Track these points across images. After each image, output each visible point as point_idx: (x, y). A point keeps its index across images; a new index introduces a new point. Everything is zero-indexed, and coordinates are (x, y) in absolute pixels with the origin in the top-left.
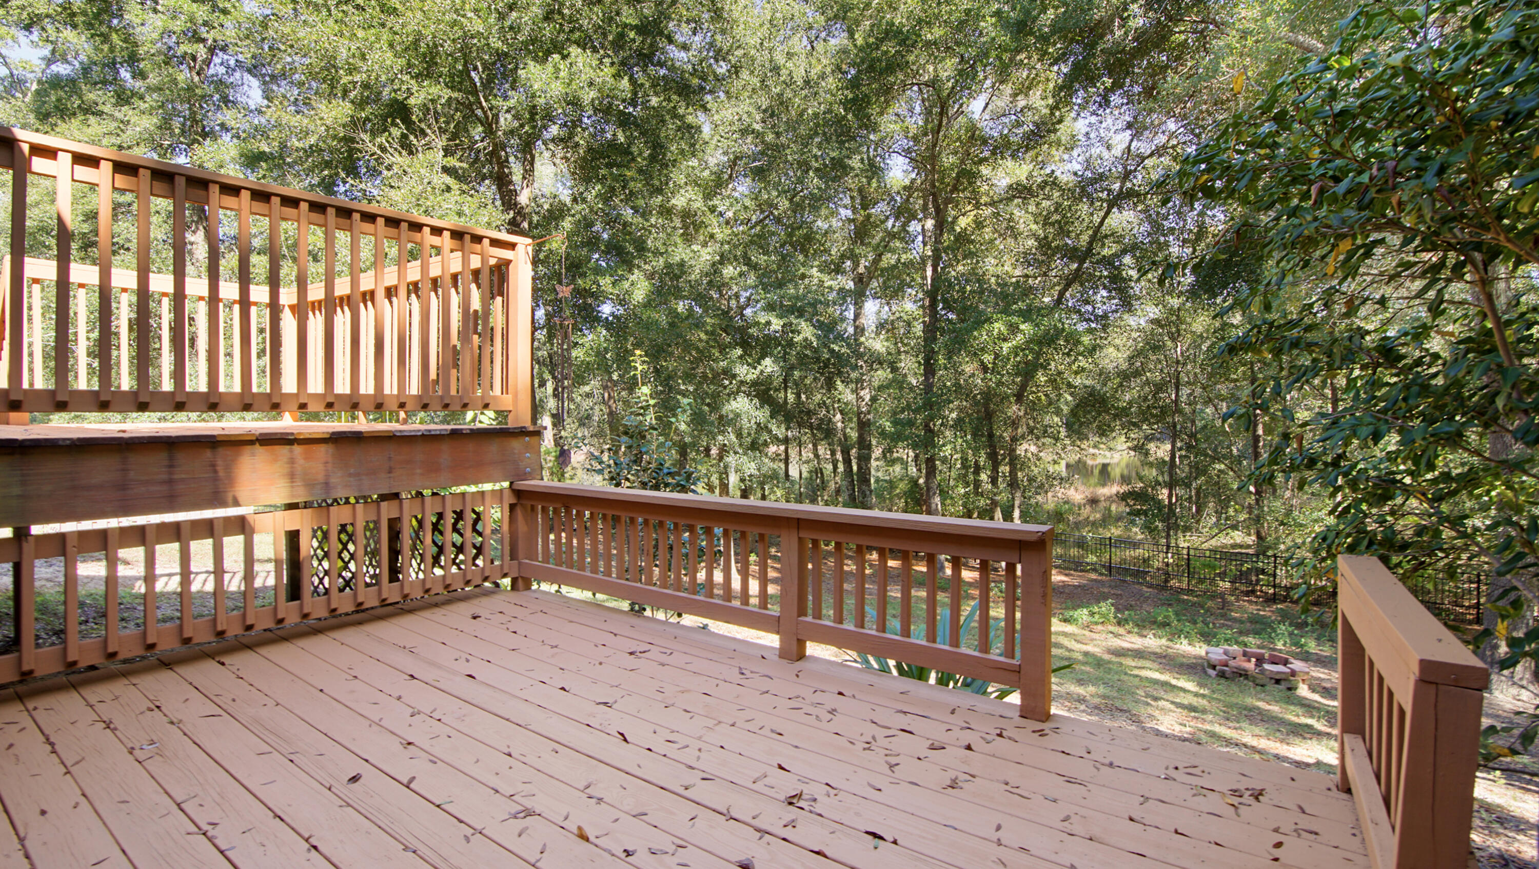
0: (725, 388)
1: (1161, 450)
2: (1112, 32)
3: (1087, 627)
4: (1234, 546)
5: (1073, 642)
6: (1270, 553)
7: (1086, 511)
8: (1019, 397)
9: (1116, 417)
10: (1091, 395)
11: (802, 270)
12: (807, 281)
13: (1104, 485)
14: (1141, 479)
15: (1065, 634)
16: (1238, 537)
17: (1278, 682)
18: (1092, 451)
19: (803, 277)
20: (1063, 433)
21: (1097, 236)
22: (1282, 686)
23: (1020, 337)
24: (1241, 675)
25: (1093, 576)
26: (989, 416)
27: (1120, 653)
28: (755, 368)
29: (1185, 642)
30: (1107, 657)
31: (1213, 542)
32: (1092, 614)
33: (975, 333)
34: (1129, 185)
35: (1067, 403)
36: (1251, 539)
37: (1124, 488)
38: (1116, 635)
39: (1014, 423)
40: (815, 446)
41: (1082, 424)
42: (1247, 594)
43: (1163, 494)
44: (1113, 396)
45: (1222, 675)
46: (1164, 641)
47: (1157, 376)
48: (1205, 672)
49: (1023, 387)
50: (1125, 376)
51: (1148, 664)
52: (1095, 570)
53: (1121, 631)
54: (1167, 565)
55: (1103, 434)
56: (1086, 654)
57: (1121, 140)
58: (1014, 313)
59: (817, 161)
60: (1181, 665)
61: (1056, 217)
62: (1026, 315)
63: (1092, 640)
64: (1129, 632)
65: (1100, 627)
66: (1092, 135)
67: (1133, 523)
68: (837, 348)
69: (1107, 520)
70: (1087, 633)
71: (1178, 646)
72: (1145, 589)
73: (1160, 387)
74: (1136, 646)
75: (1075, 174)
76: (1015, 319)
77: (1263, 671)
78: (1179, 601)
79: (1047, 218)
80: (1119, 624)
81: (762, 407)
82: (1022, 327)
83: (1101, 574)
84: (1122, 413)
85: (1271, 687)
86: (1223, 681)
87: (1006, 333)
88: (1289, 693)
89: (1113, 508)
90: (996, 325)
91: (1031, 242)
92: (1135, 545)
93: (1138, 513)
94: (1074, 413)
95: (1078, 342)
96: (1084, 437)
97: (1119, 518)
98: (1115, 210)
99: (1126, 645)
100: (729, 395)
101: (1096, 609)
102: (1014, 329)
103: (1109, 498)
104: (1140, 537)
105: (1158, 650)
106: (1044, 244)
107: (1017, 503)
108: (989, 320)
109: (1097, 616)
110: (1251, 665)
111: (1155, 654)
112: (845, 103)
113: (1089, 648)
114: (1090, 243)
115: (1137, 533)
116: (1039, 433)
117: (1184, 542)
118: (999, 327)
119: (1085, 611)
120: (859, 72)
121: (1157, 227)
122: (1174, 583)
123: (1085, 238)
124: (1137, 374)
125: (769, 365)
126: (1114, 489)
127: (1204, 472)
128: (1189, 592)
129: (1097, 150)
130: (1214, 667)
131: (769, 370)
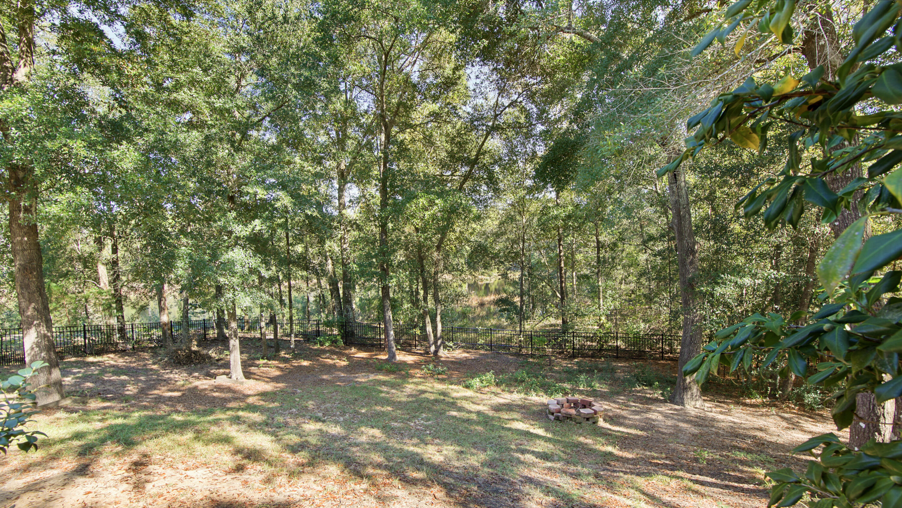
0: (225, 241)
1: (516, 275)
2: (488, 9)
3: (479, 390)
4: (551, 325)
5: (471, 405)
6: (571, 331)
7: (478, 310)
8: (438, 248)
9: (492, 258)
10: (479, 246)
11: (288, 158)
12: (292, 166)
13: (487, 295)
14: (505, 291)
15: (466, 398)
16: (552, 320)
17: (588, 419)
18: (480, 277)
19: (289, 163)
20: (465, 268)
21: (480, 152)
22: (590, 422)
23: (435, 207)
24: (568, 418)
25: (482, 352)
26: (421, 259)
27: (498, 408)
28: (246, 226)
29: (534, 394)
30: (491, 413)
31: (541, 324)
32: (482, 381)
33: (408, 205)
34: (497, 123)
35: (467, 252)
36: (560, 322)
37: (498, 297)
38: (496, 394)
39: (436, 264)
40: (319, 280)
41: (475, 263)
42: (560, 353)
43: (517, 299)
44: (491, 247)
45: (557, 419)
46: (522, 395)
47: (512, 236)
48: (548, 417)
49: (441, 241)
50: (497, 235)
51: (515, 415)
52: (483, 348)
53: (499, 390)
54: (520, 341)
55: (486, 268)
56: (479, 413)
57: (493, 96)
58: (432, 193)
59: (294, 78)
60: (534, 413)
61: (458, 139)
62: (440, 195)
63: (482, 400)
64: (503, 391)
65: (487, 389)
66: (477, 91)
67: (502, 316)
68: (309, 213)
69: (489, 315)
70: (478, 395)
71: (530, 398)
72: (510, 357)
73: (514, 242)
74: (507, 401)
75: (468, 113)
76: (432, 197)
77: (579, 414)
78: (529, 363)
79: (453, 139)
80: (497, 385)
81: (255, 256)
82: (437, 201)
83: (486, 350)
84: (496, 256)
85: (585, 424)
86: (558, 422)
87: (427, 205)
88: (594, 425)
89: (492, 307)
90: (421, 200)
91: (444, 154)
92: (503, 328)
93: (504, 310)
94: (470, 257)
95: (470, 211)
96: (476, 270)
97: (495, 314)
98: (490, 137)
99: (502, 401)
100: (228, 247)
101: (484, 378)
102: (432, 203)
103: (490, 303)
104: (506, 324)
105: (520, 403)
106: (451, 155)
107: (439, 312)
108: (416, 197)
109: (484, 382)
110: (573, 412)
111: (518, 406)
112: (316, 40)
113: (481, 408)
114: (477, 155)
115: (504, 322)
116: (449, 268)
117: (527, 326)
118: (423, 201)
119: (478, 380)
120: (325, 18)
121: (512, 151)
122: (524, 351)
123: (474, 153)
124: (503, 234)
125: (257, 225)
126: (492, 297)
127: (536, 287)
128: (532, 356)
129: (480, 101)
130: (553, 414)
131: (258, 228)
